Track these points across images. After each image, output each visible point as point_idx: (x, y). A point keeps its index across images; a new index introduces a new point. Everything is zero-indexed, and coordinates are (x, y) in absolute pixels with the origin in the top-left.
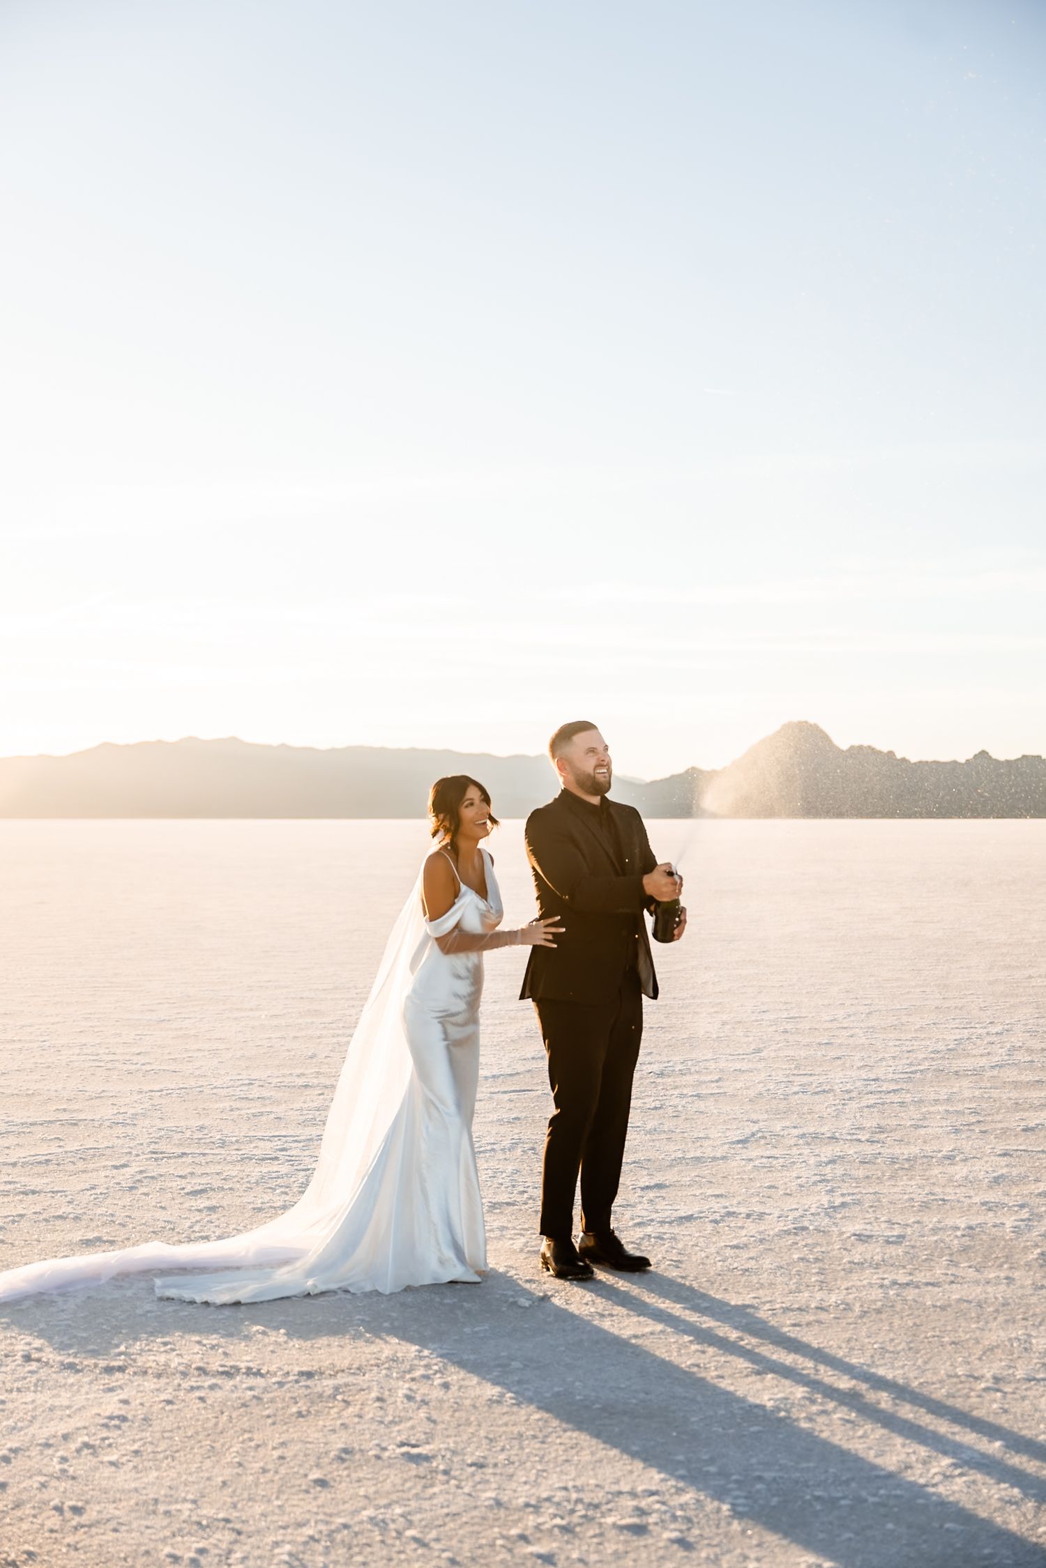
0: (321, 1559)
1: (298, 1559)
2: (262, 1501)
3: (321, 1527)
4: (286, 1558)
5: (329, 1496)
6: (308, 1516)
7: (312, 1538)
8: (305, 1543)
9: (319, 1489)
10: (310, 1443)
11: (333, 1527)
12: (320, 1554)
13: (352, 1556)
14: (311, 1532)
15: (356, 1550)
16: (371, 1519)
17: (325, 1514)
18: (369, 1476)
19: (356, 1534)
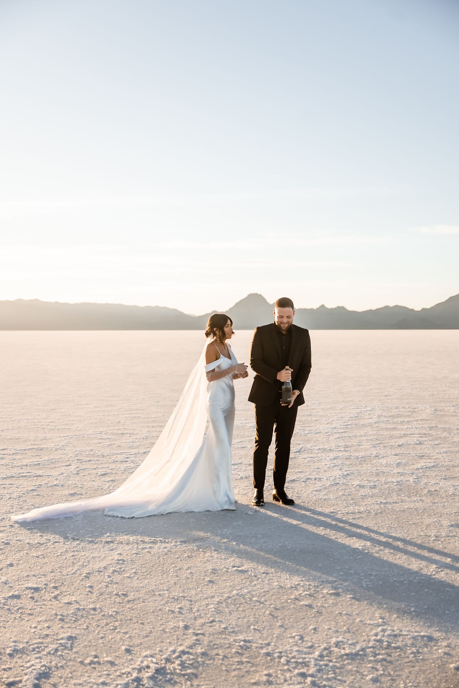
0: (227, 609)
1: (218, 610)
2: (192, 589)
3: (220, 598)
4: (214, 609)
5: (217, 586)
6: (213, 594)
7: (219, 602)
8: (218, 604)
9: (211, 584)
10: (199, 567)
11: (225, 598)
12: (226, 608)
13: (237, 608)
14: (218, 600)
15: (238, 606)
16: (238, 594)
17: (219, 593)
18: (228, 578)
19: (235, 600)
